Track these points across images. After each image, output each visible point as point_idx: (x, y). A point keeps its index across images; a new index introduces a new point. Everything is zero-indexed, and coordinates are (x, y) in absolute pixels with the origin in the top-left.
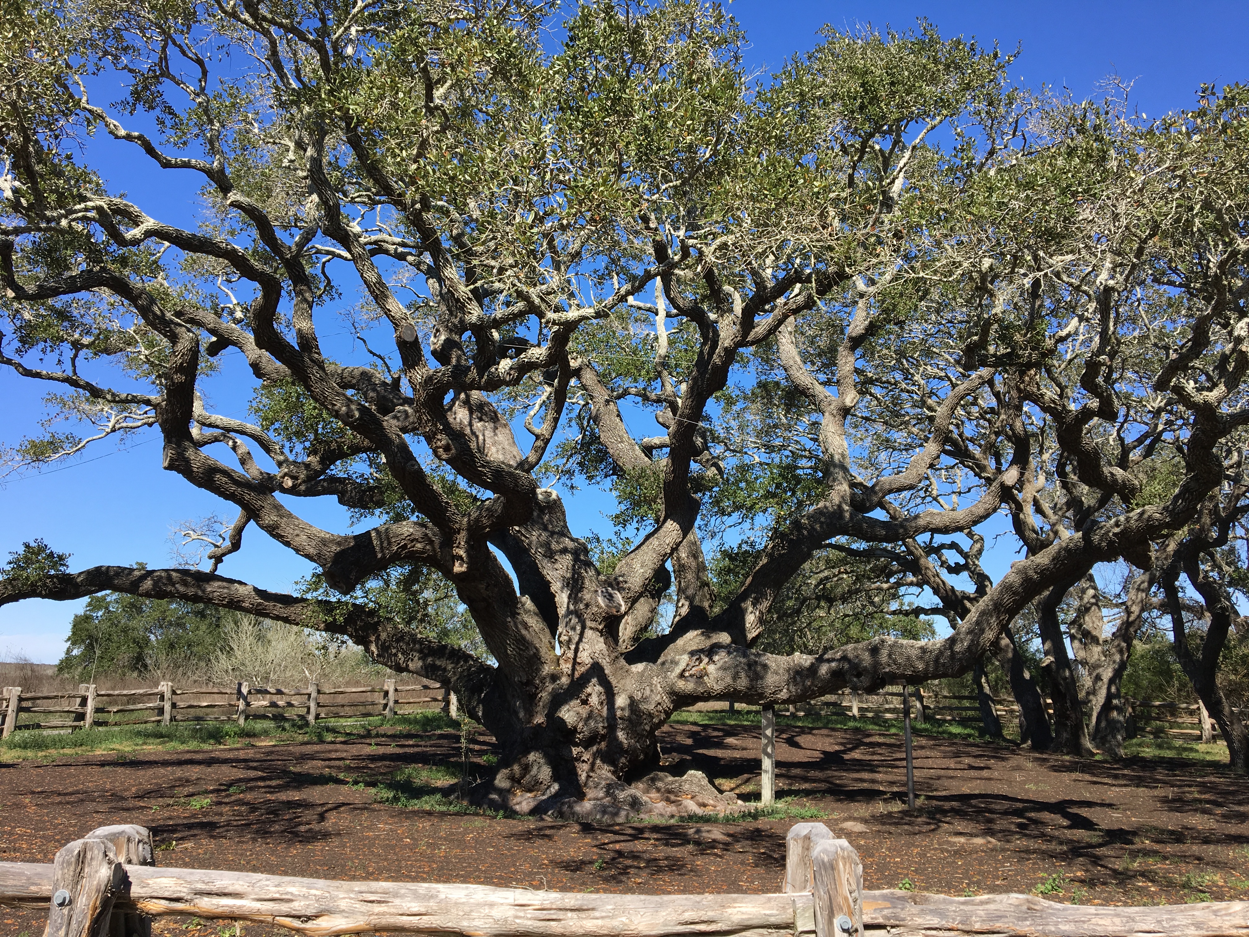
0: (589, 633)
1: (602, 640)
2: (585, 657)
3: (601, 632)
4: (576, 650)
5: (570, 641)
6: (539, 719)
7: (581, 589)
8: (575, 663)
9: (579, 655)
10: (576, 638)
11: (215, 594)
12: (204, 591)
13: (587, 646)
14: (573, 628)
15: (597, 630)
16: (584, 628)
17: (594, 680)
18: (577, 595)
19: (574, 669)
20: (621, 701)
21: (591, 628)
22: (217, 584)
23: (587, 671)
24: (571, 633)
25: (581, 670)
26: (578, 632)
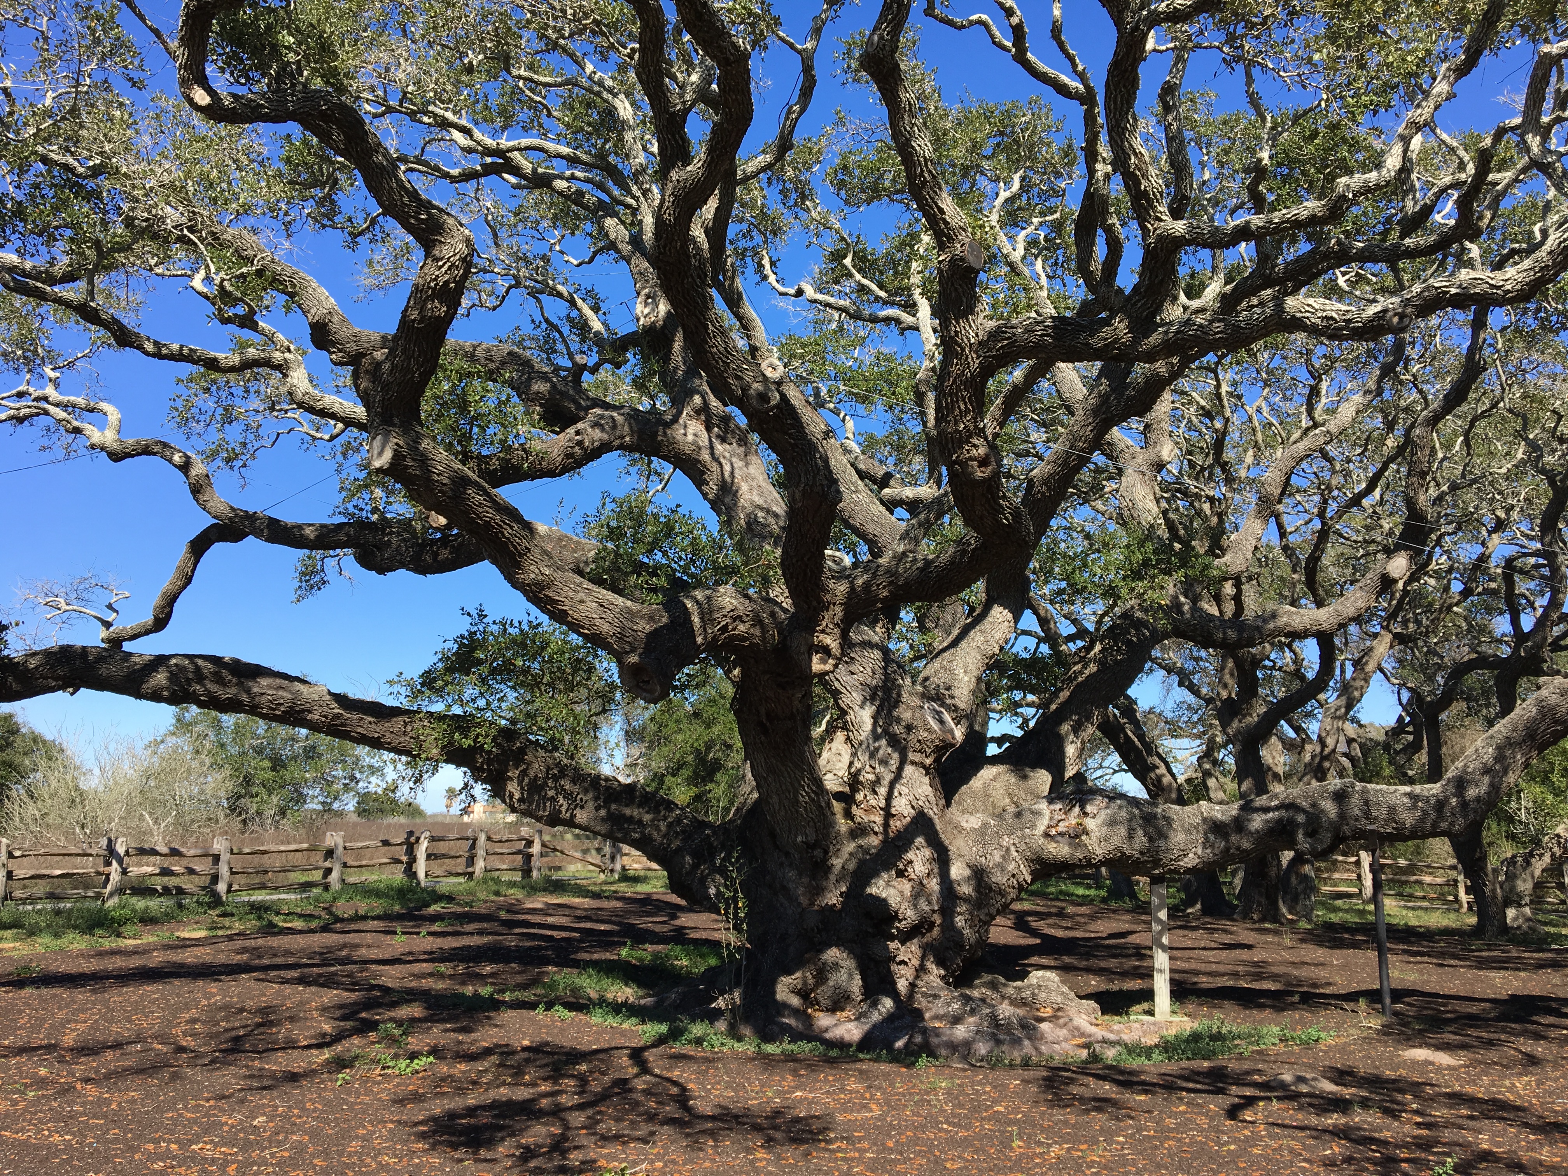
0: (909, 770)
1: (926, 780)
2: (902, 806)
3: (927, 770)
4: (889, 798)
5: (878, 781)
6: (833, 898)
7: (897, 702)
8: (888, 815)
9: (894, 803)
10: (888, 777)
11: (264, 699)
12: (248, 691)
13: (904, 790)
14: (884, 762)
15: (923, 766)
16: (903, 762)
17: (920, 840)
18: (890, 712)
19: (886, 825)
20: (957, 871)
21: (913, 763)
22: (264, 682)
23: (907, 828)
24: (879, 769)
25: (896, 825)
26: (894, 768)
